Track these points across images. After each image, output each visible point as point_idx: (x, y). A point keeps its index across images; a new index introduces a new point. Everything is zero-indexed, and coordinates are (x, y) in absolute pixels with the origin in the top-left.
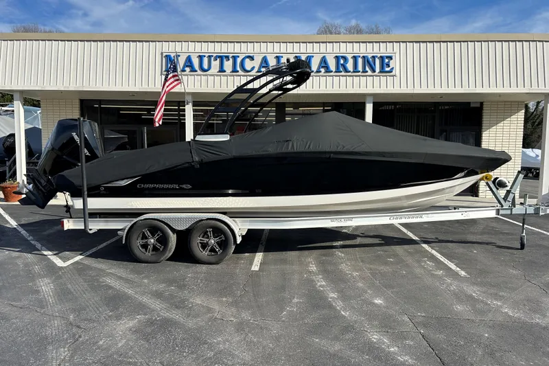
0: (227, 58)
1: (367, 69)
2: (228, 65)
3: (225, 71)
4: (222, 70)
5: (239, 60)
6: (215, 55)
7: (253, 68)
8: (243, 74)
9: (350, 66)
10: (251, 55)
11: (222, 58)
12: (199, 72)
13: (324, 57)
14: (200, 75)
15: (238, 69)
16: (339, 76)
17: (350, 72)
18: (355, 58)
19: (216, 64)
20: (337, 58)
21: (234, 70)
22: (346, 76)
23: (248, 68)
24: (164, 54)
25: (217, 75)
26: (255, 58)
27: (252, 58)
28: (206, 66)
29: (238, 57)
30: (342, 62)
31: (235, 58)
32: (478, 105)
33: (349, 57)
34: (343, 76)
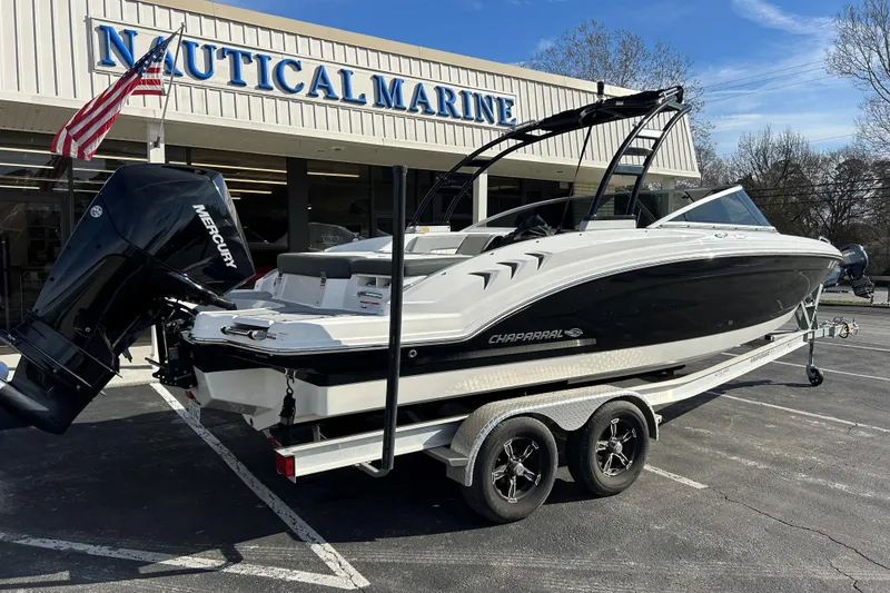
0: (247, 57)
1: (483, 116)
2: (249, 72)
3: (244, 85)
4: (236, 80)
5: (270, 66)
6: (220, 46)
7: (301, 86)
8: (281, 94)
9: (458, 106)
10: (296, 59)
11: (236, 56)
12: (187, 78)
13: (420, 84)
14: (189, 85)
15: (271, 82)
16: (443, 122)
17: (459, 117)
18: (464, 94)
19: (222, 67)
20: (439, 89)
21: (263, 85)
22: (453, 123)
23: (292, 86)
24: (96, 24)
25: (227, 91)
26: (302, 65)
27: (297, 66)
28: (200, 67)
29: (270, 59)
30: (446, 98)
31: (262, 60)
32: (566, 187)
33: (456, 91)
34: (450, 123)
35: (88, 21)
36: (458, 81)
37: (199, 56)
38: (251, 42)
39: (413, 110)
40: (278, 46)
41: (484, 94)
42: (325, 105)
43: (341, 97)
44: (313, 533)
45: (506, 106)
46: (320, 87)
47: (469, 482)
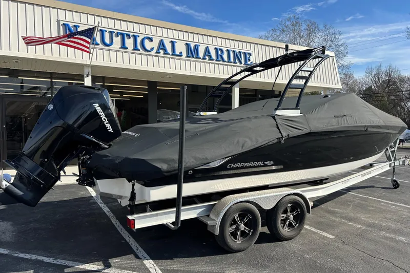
0: (128, 36)
1: (237, 61)
2: (129, 43)
3: (127, 48)
4: (123, 46)
5: (139, 40)
6: (116, 31)
7: (153, 49)
8: (144, 53)
9: (225, 56)
10: (151, 37)
11: (123, 36)
12: (101, 46)
13: (207, 47)
14: (102, 49)
15: (139, 47)
16: (218, 64)
17: (225, 62)
18: (228, 51)
19: (117, 40)
20: (216, 49)
21: (135, 48)
22: (223, 65)
23: (148, 48)
24: (62, 23)
25: (119, 51)
26: (153, 39)
27: (151, 40)
28: (107, 41)
29: (139, 37)
30: (220, 53)
31: (135, 37)
32: (278, 93)
33: (224, 49)
34: (221, 64)
35: (58, 21)
36: (225, 45)
37: (107, 36)
38: (130, 29)
39: (204, 59)
40: (142, 31)
41: (237, 51)
42: (164, 57)
43: (171, 53)
44: (145, 255)
45: (248, 56)
46: (161, 49)
47: (217, 233)
